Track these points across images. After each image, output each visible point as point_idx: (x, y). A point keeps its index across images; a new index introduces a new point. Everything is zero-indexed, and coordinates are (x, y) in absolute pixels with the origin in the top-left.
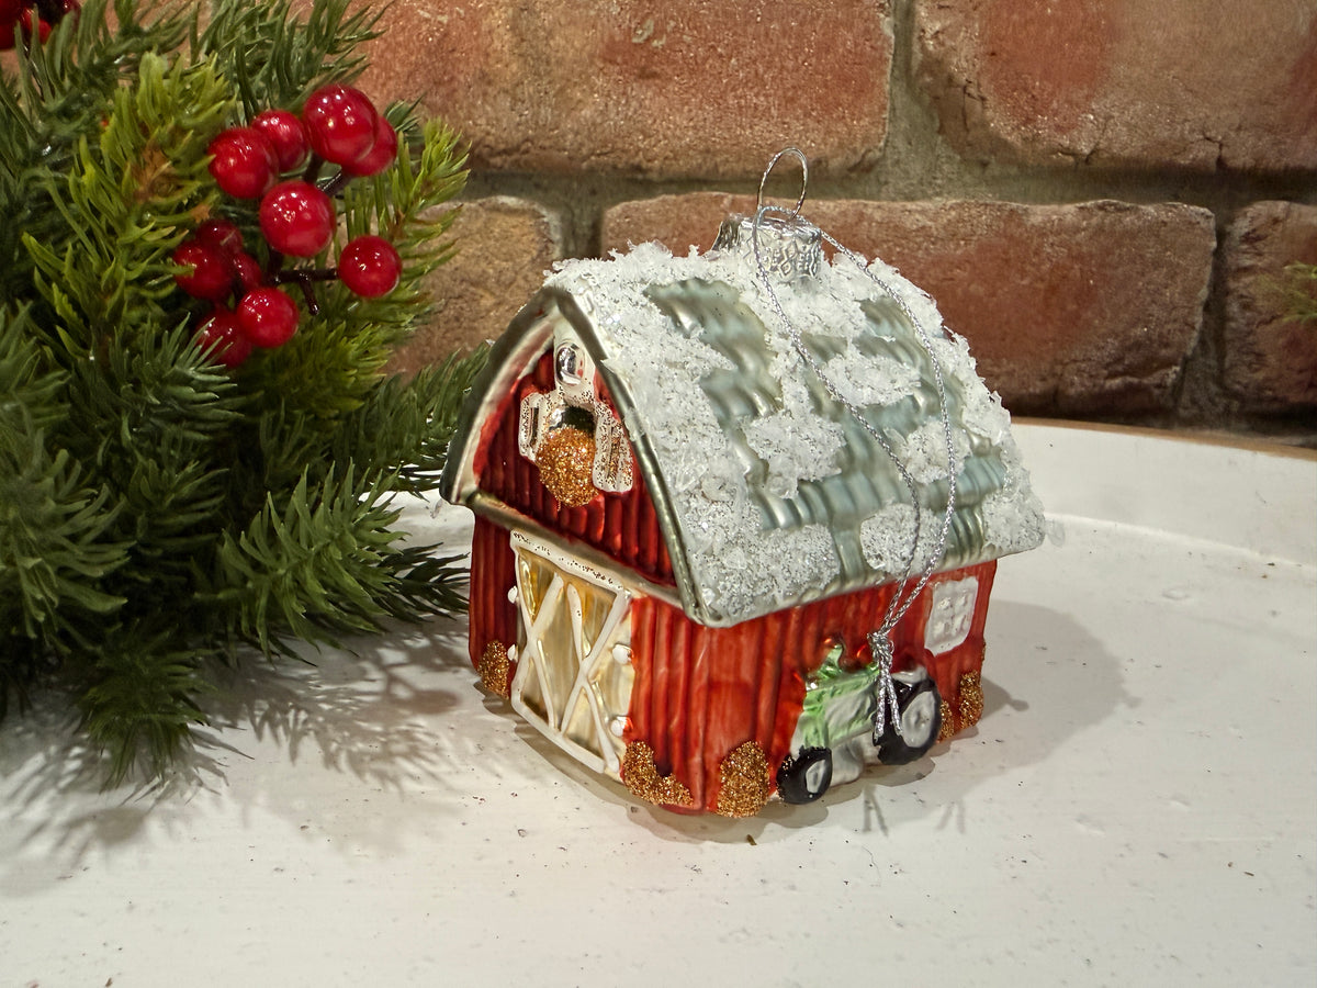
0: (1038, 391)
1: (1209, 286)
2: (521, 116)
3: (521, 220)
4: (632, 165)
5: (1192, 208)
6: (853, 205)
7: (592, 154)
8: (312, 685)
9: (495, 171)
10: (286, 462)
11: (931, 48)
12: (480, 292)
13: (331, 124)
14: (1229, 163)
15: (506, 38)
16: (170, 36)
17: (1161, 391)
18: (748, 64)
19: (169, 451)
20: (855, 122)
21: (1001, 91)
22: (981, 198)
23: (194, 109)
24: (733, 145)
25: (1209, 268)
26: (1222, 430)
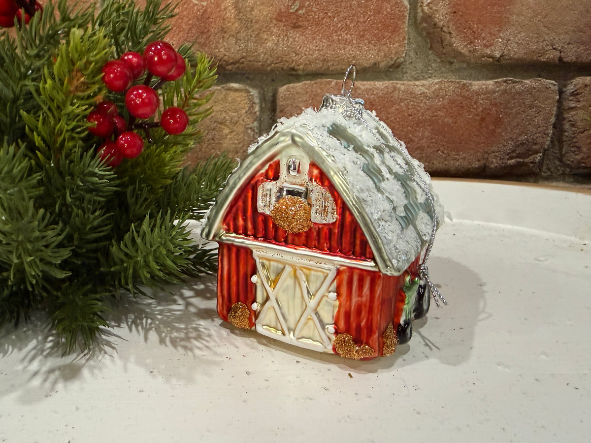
0: (476, 166)
1: (555, 116)
2: (240, 47)
3: (240, 94)
4: (291, 68)
5: (547, 81)
6: (391, 84)
7: (272, 63)
8: (153, 307)
9: (228, 72)
10: (139, 208)
11: (426, 11)
12: (223, 127)
13: (156, 59)
14: (564, 60)
15: (232, 11)
16: (83, 20)
17: (533, 164)
18: (342, 20)
19: (88, 206)
20: (392, 46)
21: (458, 29)
22: (450, 79)
23: (95, 53)
24: (336, 58)
25: (555, 108)
26: (561, 182)
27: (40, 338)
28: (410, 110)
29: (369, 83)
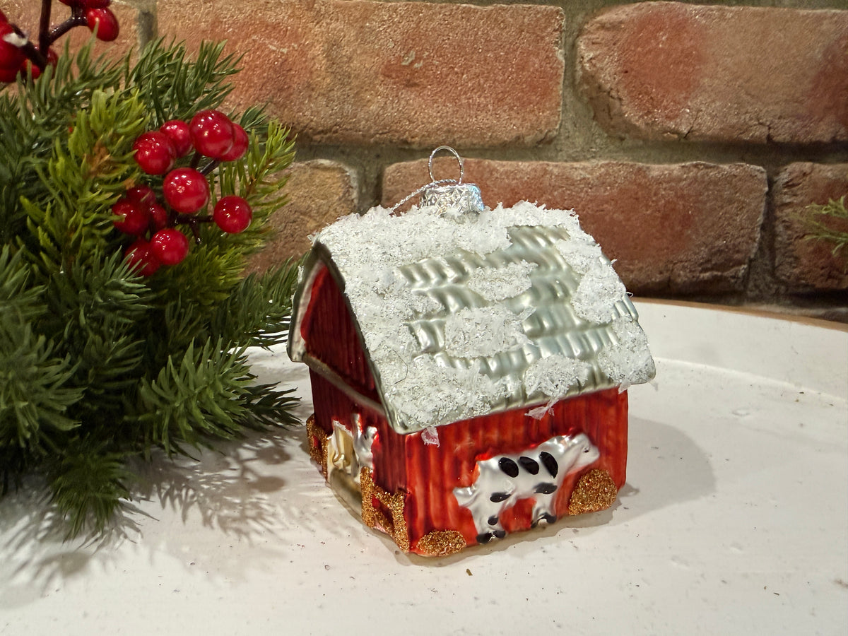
0: (658, 280)
1: (764, 214)
2: (332, 110)
3: (332, 174)
4: (402, 140)
5: (752, 166)
6: (541, 165)
7: (377, 133)
8: (197, 472)
9: (316, 144)
10: (182, 333)
11: (588, 69)
12: (306, 218)
13: (206, 134)
14: (774, 139)
15: (323, 62)
16: (110, 79)
17: (735, 280)
18: (474, 78)
19: (108, 329)
20: (541, 114)
21: (631, 94)
22: (620, 160)
23: (125, 123)
24: (465, 128)
25: (763, 204)
26: (775, 305)
27: (34, 514)
28: (566, 202)
29: (510, 163)
